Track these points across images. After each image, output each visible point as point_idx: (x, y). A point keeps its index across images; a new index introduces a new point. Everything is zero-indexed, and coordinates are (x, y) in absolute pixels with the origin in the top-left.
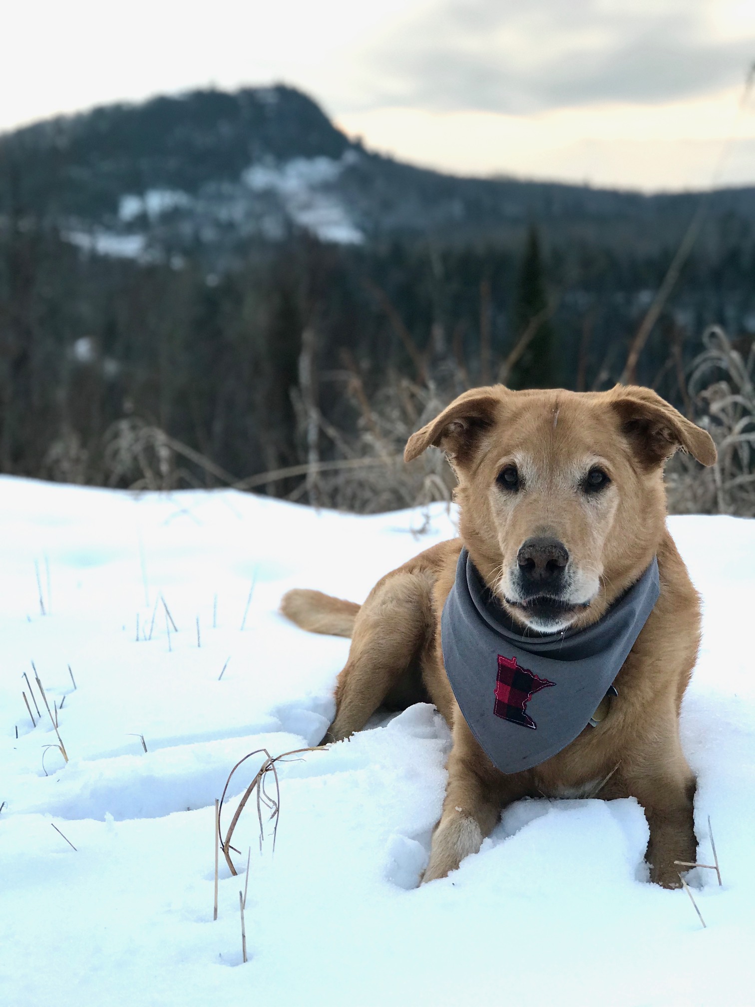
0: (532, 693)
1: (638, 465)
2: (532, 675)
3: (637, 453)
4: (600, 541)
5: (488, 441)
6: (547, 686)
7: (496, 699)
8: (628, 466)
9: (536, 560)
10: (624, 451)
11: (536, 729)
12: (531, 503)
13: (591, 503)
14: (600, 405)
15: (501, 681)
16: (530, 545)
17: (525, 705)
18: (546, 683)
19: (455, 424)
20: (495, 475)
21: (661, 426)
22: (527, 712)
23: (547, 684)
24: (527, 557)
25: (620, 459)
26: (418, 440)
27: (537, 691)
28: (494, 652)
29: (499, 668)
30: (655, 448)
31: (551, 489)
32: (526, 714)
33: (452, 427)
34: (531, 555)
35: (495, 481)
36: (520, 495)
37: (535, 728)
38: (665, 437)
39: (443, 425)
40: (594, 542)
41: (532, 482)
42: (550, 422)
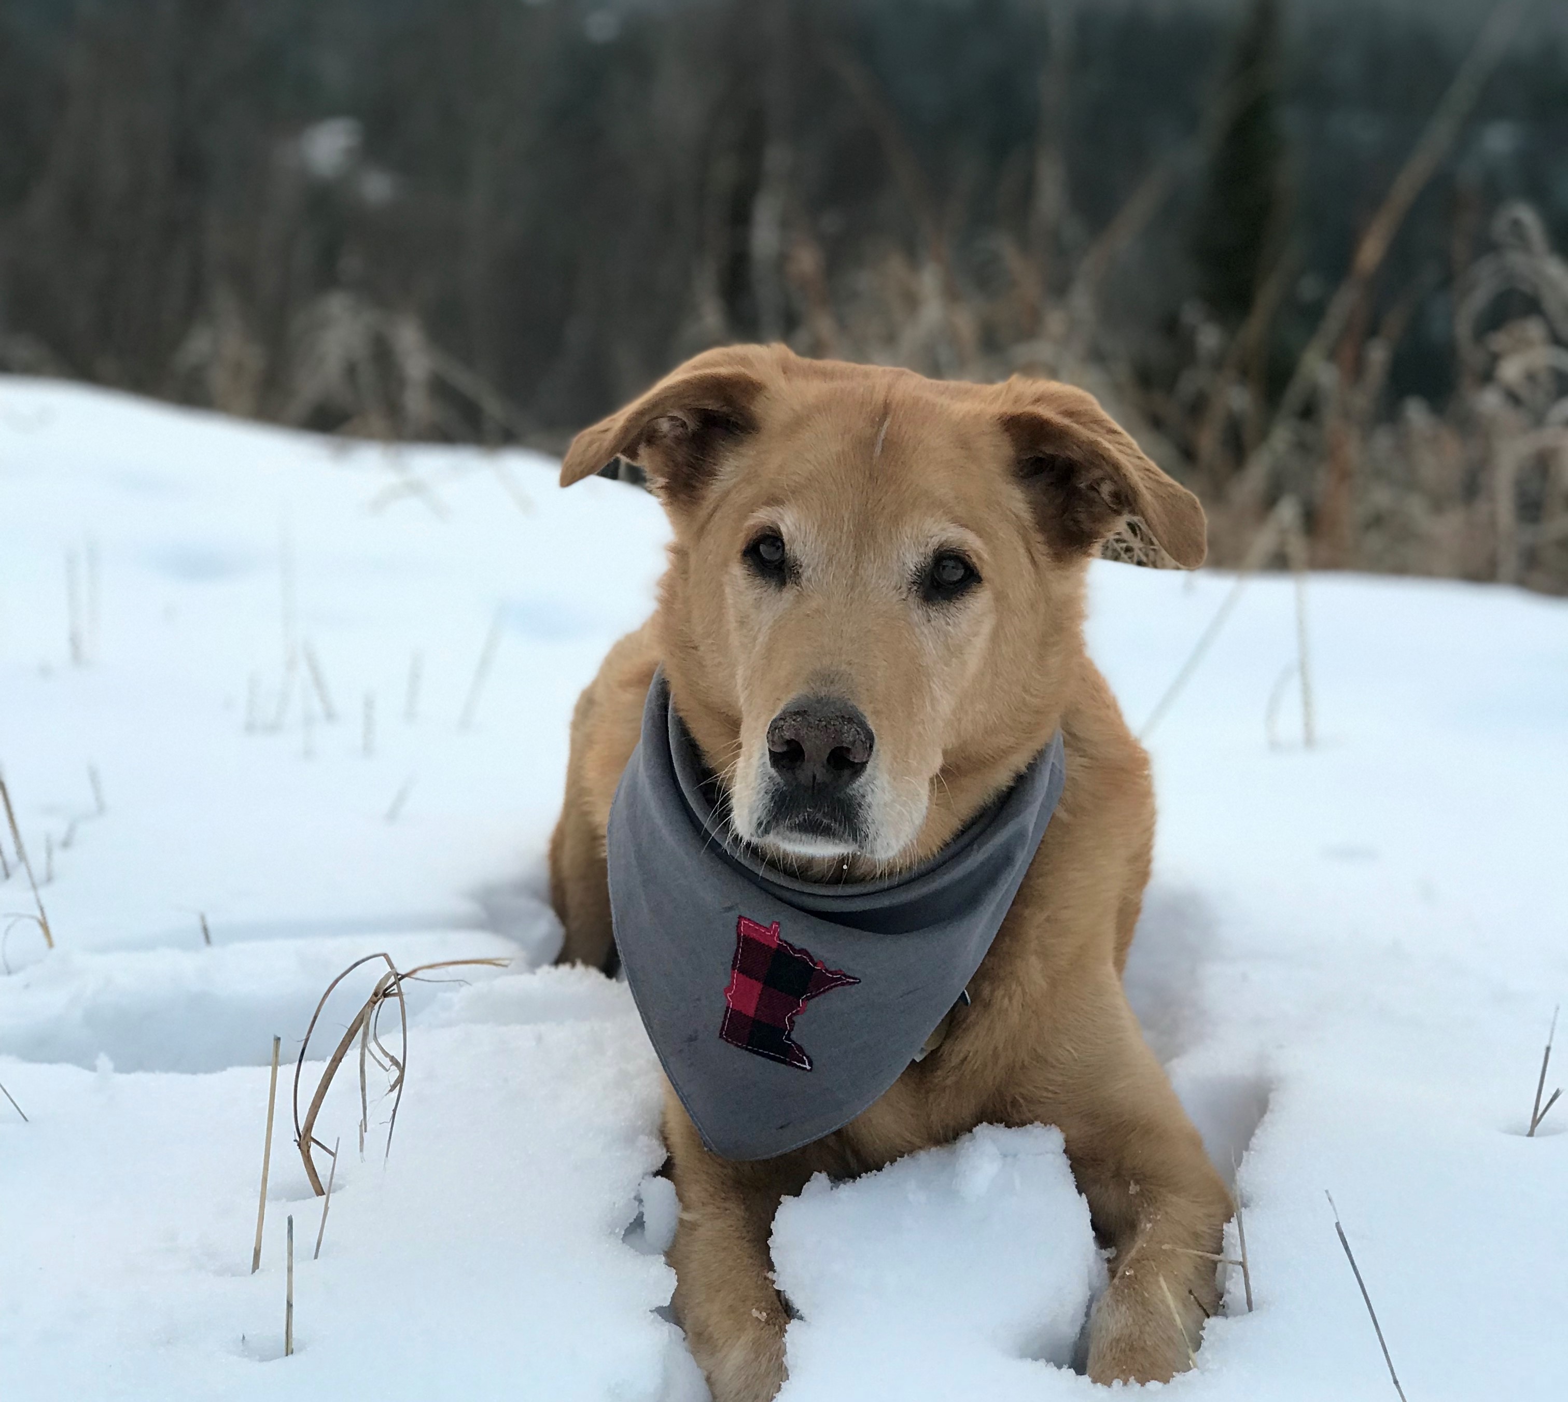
0: (808, 999)
1: (1043, 548)
2: (812, 960)
3: (1042, 525)
4: (946, 704)
5: (736, 463)
6: (843, 984)
7: (728, 1008)
8: (1022, 551)
9: (807, 747)
10: (1017, 517)
11: (811, 1070)
12: (808, 615)
13: (933, 623)
14: (977, 416)
15: (742, 971)
16: (798, 712)
17: (792, 1022)
18: (840, 979)
19: (672, 418)
20: (740, 543)
21: (1097, 473)
22: (793, 1036)
23: (842, 979)
24: (787, 737)
25: (1008, 535)
26: (591, 443)
27: (820, 993)
28: (729, 909)
29: (739, 943)
30: (1082, 517)
31: (853, 588)
32: (790, 1040)
33: (664, 426)
34: (796, 735)
35: (739, 556)
36: (789, 594)
37: (808, 1068)
38: (1103, 495)
39: (646, 418)
40: (933, 708)
41: (814, 569)
42: (865, 445)
